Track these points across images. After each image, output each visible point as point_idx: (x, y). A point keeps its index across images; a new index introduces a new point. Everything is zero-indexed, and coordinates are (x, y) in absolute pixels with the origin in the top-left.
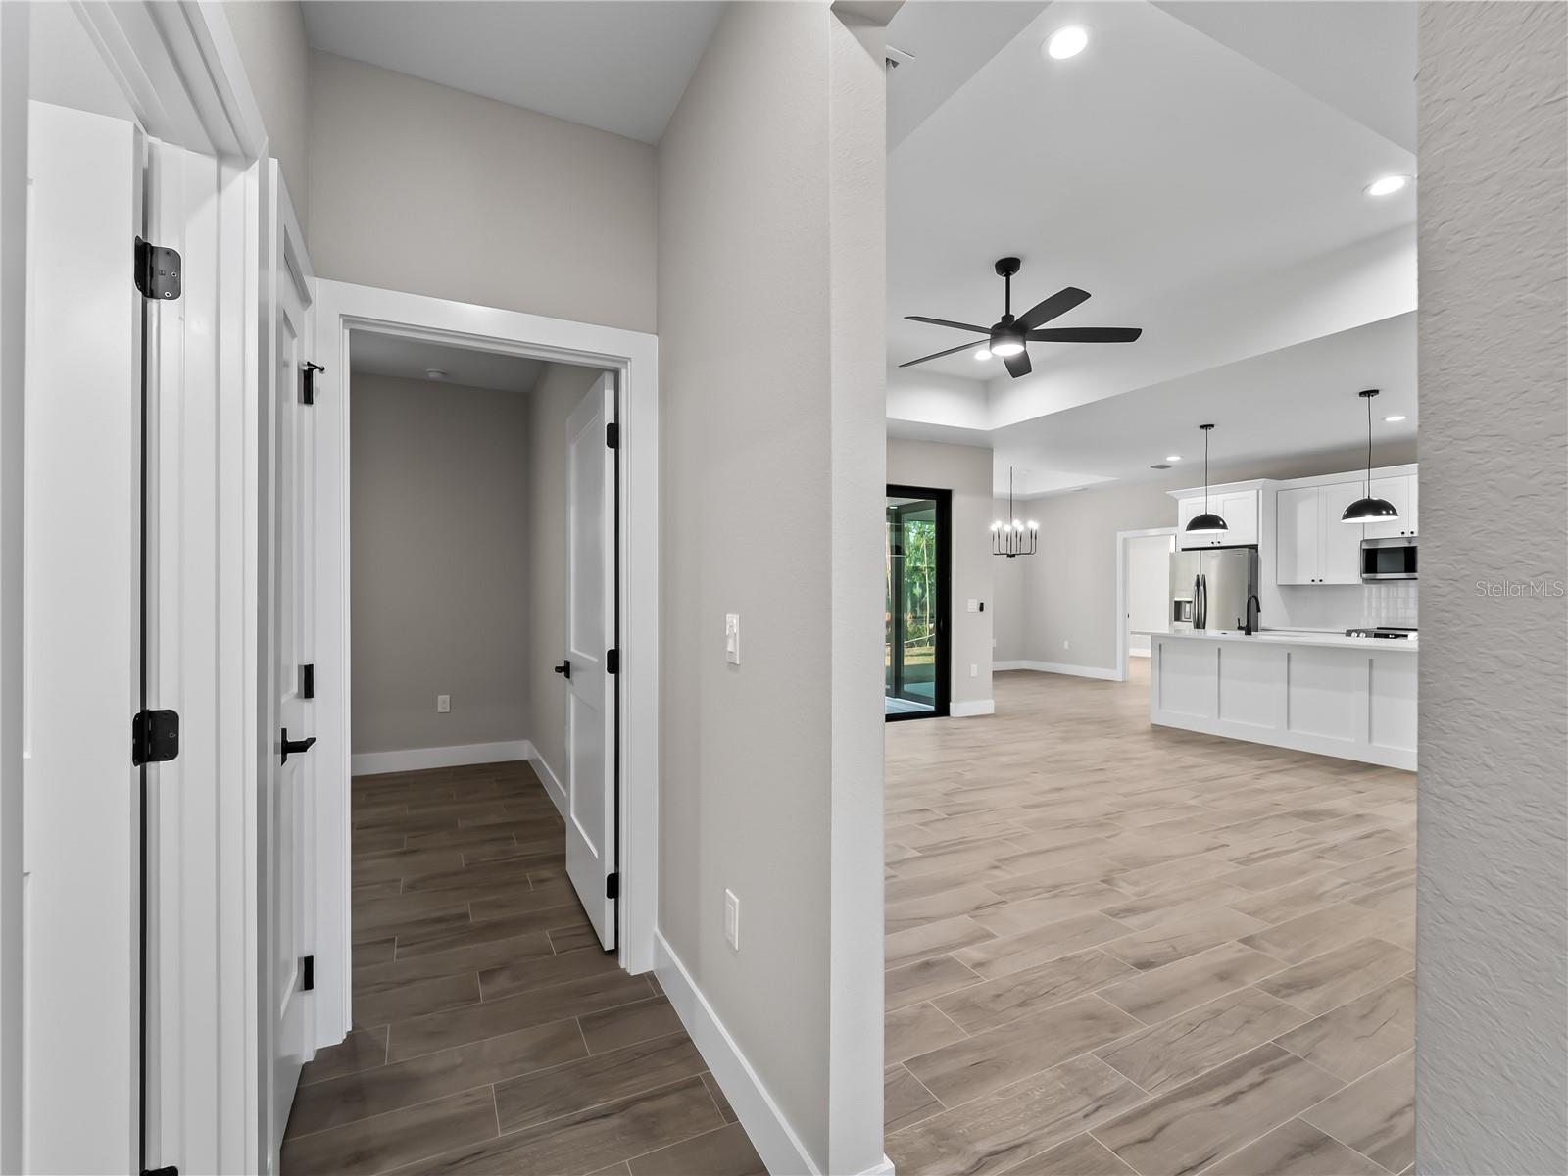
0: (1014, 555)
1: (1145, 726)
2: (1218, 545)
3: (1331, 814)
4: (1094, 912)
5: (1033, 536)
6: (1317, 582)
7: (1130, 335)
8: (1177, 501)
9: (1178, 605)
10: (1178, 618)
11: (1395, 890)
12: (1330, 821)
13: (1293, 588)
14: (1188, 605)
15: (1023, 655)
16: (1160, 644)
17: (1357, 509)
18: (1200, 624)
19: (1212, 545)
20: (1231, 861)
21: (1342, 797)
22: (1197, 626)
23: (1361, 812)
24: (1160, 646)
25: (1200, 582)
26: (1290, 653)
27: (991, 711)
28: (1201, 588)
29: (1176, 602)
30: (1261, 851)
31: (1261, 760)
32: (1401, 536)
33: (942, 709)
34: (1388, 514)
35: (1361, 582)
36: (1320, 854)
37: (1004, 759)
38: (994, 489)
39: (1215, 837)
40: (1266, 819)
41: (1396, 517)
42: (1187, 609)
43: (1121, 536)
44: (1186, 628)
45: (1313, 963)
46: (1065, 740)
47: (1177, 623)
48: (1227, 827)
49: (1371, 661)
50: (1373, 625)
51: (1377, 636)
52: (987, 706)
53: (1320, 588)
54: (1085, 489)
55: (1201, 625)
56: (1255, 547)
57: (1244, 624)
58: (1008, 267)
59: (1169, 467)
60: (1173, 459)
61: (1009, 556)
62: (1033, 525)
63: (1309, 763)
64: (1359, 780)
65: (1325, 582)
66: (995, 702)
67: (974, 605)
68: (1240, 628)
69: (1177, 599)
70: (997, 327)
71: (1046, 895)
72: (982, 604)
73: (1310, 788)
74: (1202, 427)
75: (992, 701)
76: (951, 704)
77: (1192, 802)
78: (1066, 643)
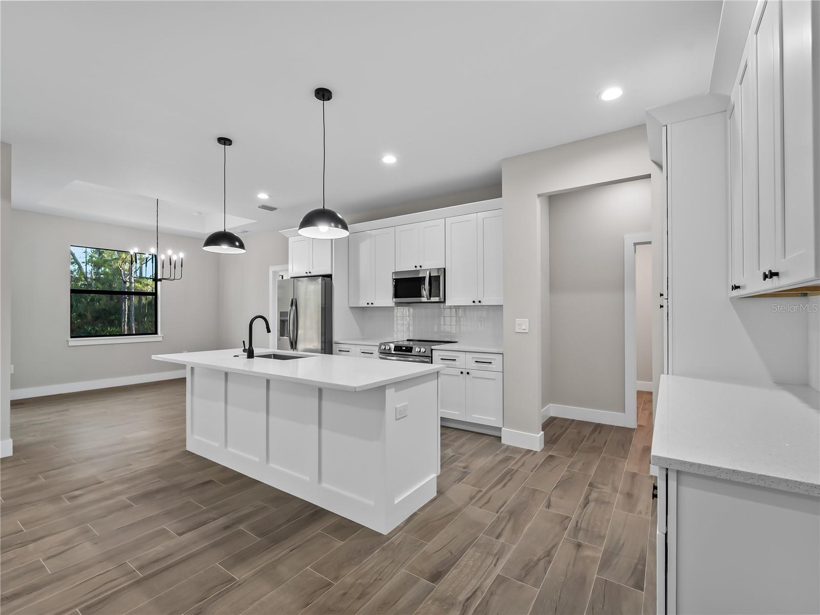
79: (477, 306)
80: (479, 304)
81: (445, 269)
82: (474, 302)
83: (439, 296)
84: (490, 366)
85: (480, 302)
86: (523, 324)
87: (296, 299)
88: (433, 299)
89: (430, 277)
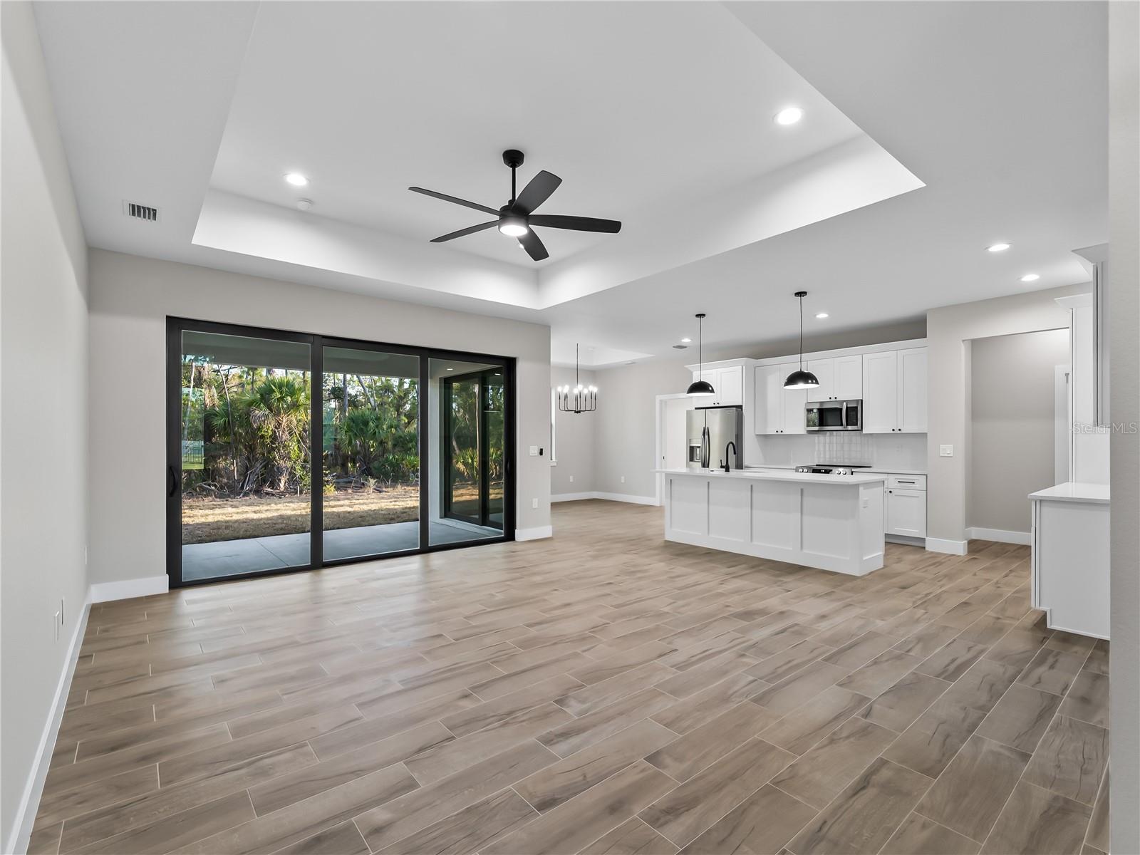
0: (579, 412)
1: (659, 542)
2: (718, 405)
3: (762, 612)
4: (531, 739)
5: (593, 397)
6: (780, 433)
7: (612, 227)
8: (692, 373)
9: (692, 449)
10: (692, 459)
11: (787, 683)
12: (760, 619)
13: (766, 436)
14: (698, 449)
15: (594, 487)
16: (671, 480)
17: (793, 379)
18: (705, 464)
19: (713, 406)
20: (672, 667)
21: (773, 596)
22: (704, 466)
23: (784, 608)
24: (671, 481)
25: (706, 432)
26: (752, 485)
27: (549, 535)
28: (706, 436)
29: (690, 447)
30: (701, 653)
31: (729, 567)
32: (829, 400)
33: (510, 536)
34: (812, 383)
35: (805, 433)
36: (743, 653)
37: (538, 579)
38: (553, 359)
39: (669, 643)
40: (715, 621)
41: (817, 386)
42: (698, 452)
43: (658, 398)
44: (697, 465)
45: (701, 778)
46: (595, 557)
47: (691, 463)
48: (683, 632)
49: (802, 490)
50: (813, 463)
51: (815, 471)
52: (546, 531)
53: (781, 436)
54: (634, 363)
55: (706, 466)
56: (740, 407)
57: (724, 464)
58: (514, 158)
59: (686, 347)
60: (686, 341)
61: (576, 412)
62: (594, 389)
63: (761, 568)
64: (790, 581)
65: (784, 433)
66: (553, 528)
67: (534, 451)
68: (722, 467)
69: (692, 445)
70: (504, 209)
71: (497, 724)
72: (541, 450)
73: (755, 589)
74: (697, 316)
75: (551, 527)
76: (516, 530)
77: (666, 609)
78: (623, 478)
79: (897, 435)
80: (899, 432)
81: (862, 401)
82: (893, 430)
83: (857, 425)
84: (913, 485)
85: (900, 430)
86: (947, 450)
87: (708, 428)
88: (850, 428)
89: (847, 408)
